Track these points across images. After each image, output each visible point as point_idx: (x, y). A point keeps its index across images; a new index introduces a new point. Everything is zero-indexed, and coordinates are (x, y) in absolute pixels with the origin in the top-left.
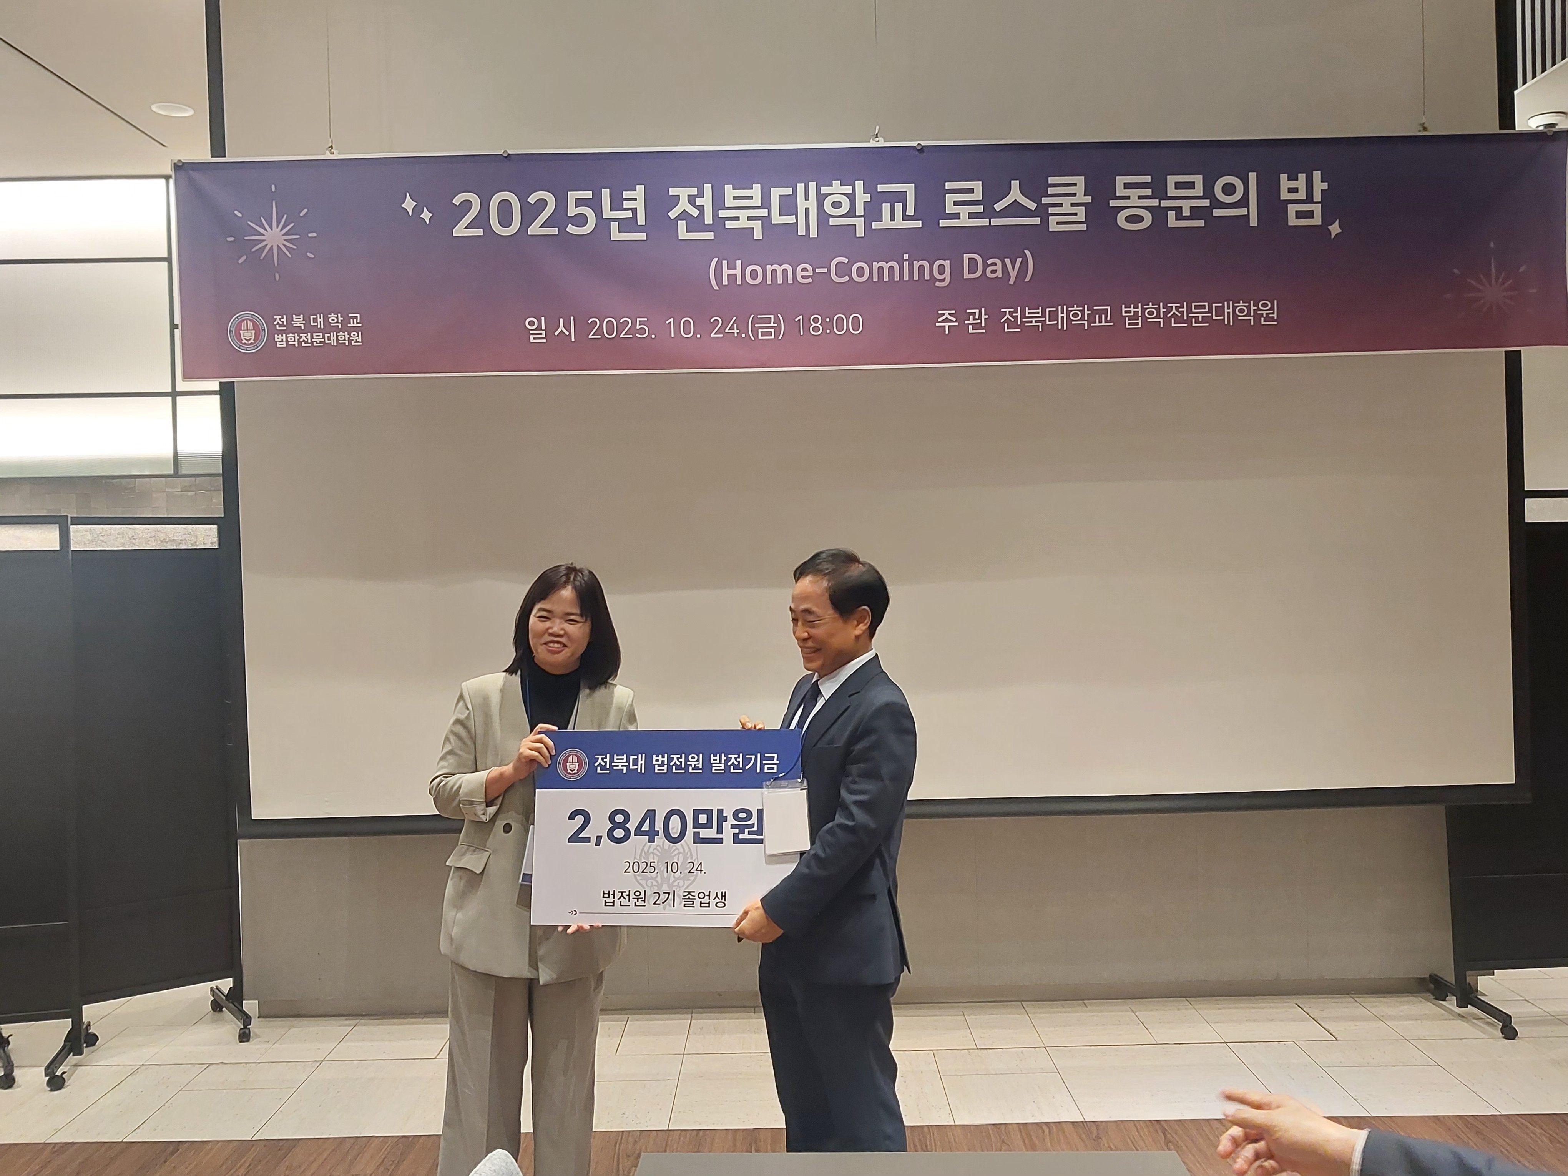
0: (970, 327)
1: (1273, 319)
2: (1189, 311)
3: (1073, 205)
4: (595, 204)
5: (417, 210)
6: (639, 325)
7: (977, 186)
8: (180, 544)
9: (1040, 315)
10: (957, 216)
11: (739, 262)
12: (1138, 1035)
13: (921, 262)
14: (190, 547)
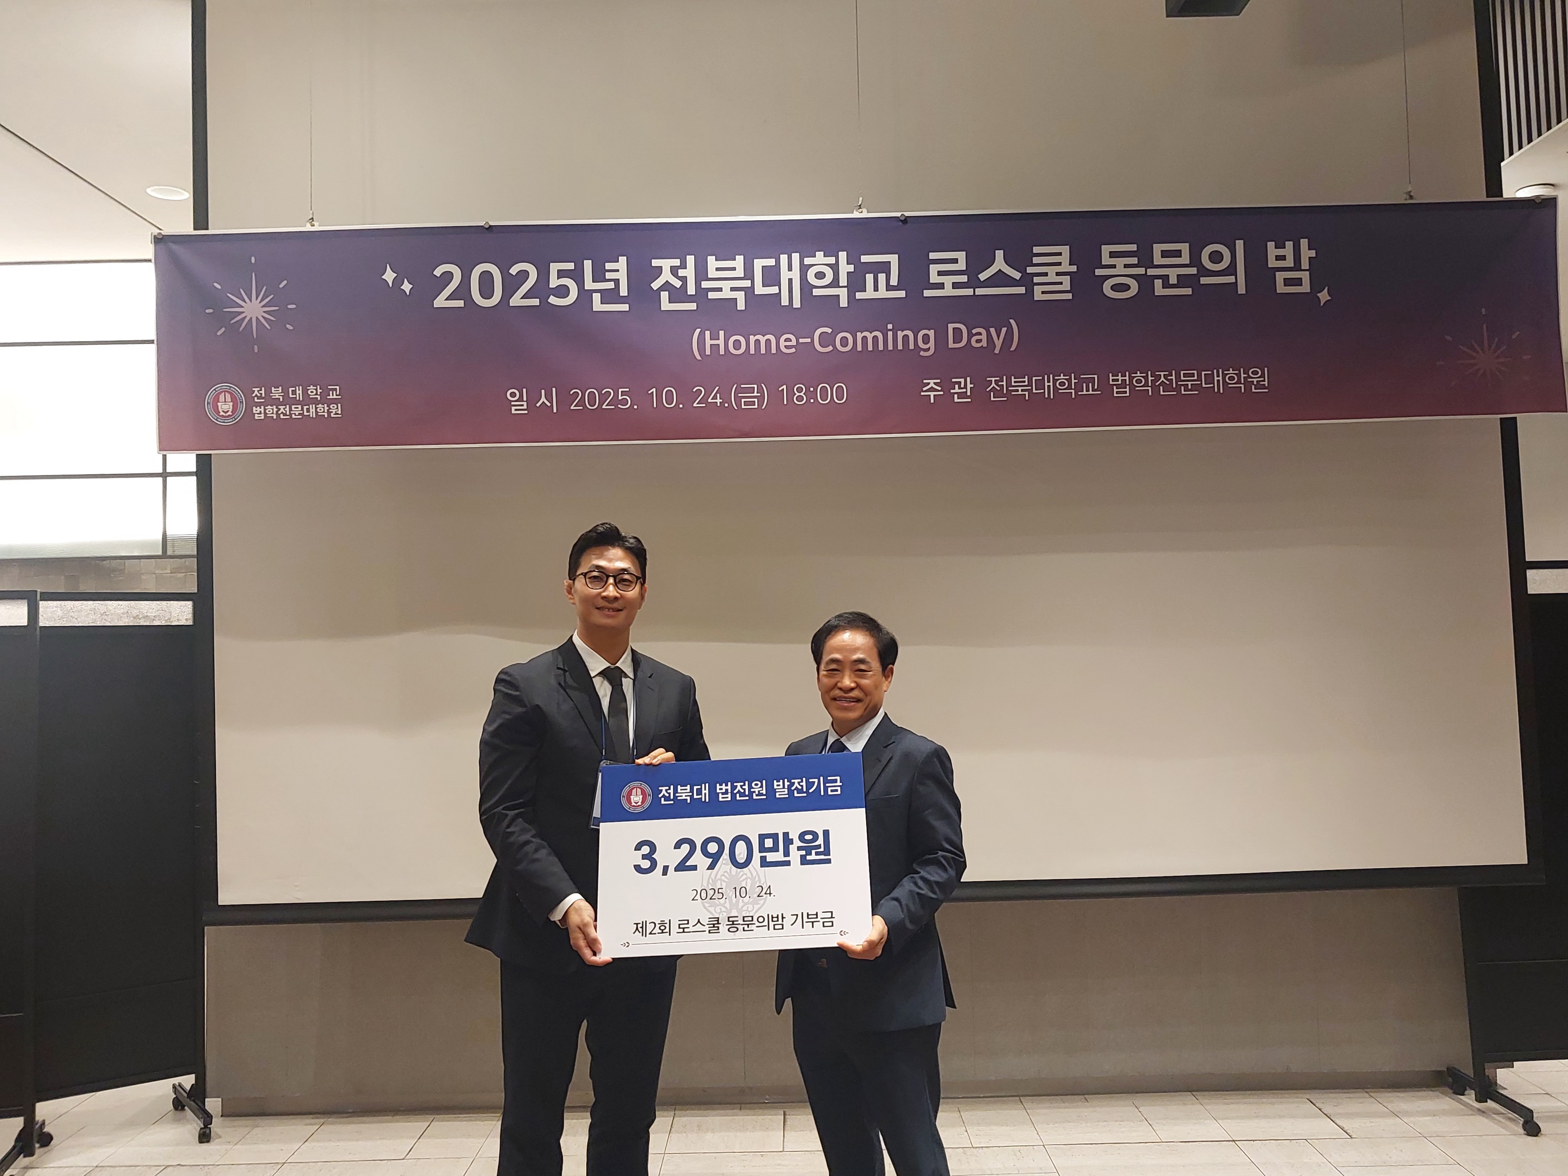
0: (956, 396)
1: (1264, 387)
2: (1178, 378)
3: (1058, 274)
4: (577, 275)
5: (398, 282)
6: (622, 396)
7: (961, 256)
8: (154, 620)
9: (1026, 383)
10: (941, 286)
11: (722, 333)
12: (1142, 1132)
13: (906, 332)
14: (164, 623)
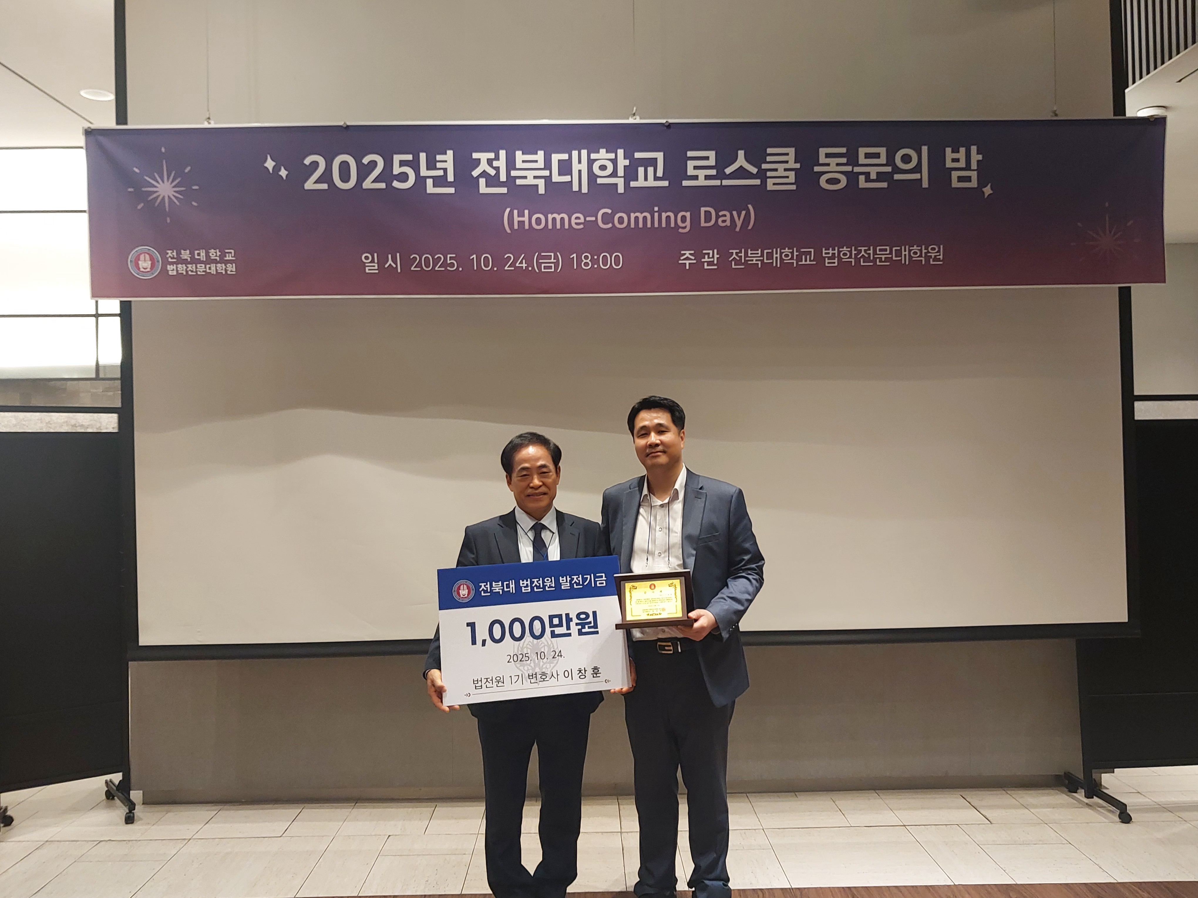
0: (706, 264)
1: (939, 260)
2: (875, 253)
3: (786, 170)
4: (415, 165)
5: (276, 169)
6: (450, 260)
7: (712, 154)
8: (87, 428)
9: (759, 255)
10: (696, 178)
11: (526, 212)
12: (837, 819)
13: (669, 214)
14: (95, 431)
